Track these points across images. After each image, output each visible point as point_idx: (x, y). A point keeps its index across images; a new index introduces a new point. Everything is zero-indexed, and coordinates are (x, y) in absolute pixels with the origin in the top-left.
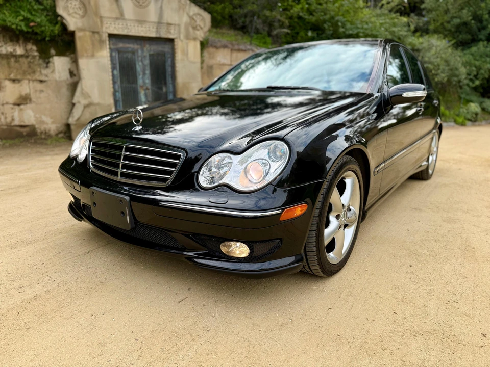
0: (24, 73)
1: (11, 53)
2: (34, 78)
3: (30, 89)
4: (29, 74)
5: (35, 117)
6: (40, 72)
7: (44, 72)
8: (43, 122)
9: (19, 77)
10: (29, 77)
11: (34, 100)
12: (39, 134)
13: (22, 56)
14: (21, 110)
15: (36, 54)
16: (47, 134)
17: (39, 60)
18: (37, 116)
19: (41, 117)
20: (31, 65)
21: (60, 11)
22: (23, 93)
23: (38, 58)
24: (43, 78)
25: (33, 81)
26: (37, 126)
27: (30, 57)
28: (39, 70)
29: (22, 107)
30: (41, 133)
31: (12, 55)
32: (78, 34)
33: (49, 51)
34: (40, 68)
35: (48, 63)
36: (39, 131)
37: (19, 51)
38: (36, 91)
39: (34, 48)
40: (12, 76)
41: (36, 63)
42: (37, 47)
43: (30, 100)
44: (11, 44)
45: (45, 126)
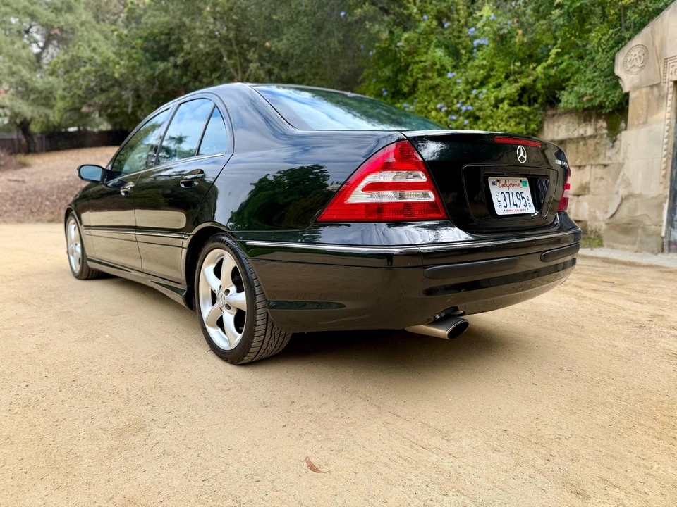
0: (590, 157)
1: (582, 135)
2: (597, 163)
3: (590, 177)
4: (593, 158)
5: (589, 211)
6: (605, 154)
7: (609, 153)
8: (595, 218)
9: (583, 163)
10: (592, 162)
11: (592, 190)
12: (589, 232)
13: (590, 137)
14: (578, 201)
15: (605, 131)
16: (597, 234)
17: (606, 139)
18: (592, 210)
19: (595, 212)
20: (598, 146)
21: (618, 71)
22: (584, 182)
23: (605, 136)
24: (606, 162)
25: (596, 165)
26: (589, 223)
27: (598, 137)
28: (603, 152)
29: (580, 198)
30: (592, 231)
31: (584, 138)
32: (632, 96)
33: (620, 124)
34: (606, 148)
35: (614, 141)
36: (589, 228)
37: (590, 131)
38: (596, 178)
39: (605, 125)
40: (578, 163)
41: (602, 143)
42: (607, 123)
43: (589, 190)
44: (583, 124)
45: (597, 223)
